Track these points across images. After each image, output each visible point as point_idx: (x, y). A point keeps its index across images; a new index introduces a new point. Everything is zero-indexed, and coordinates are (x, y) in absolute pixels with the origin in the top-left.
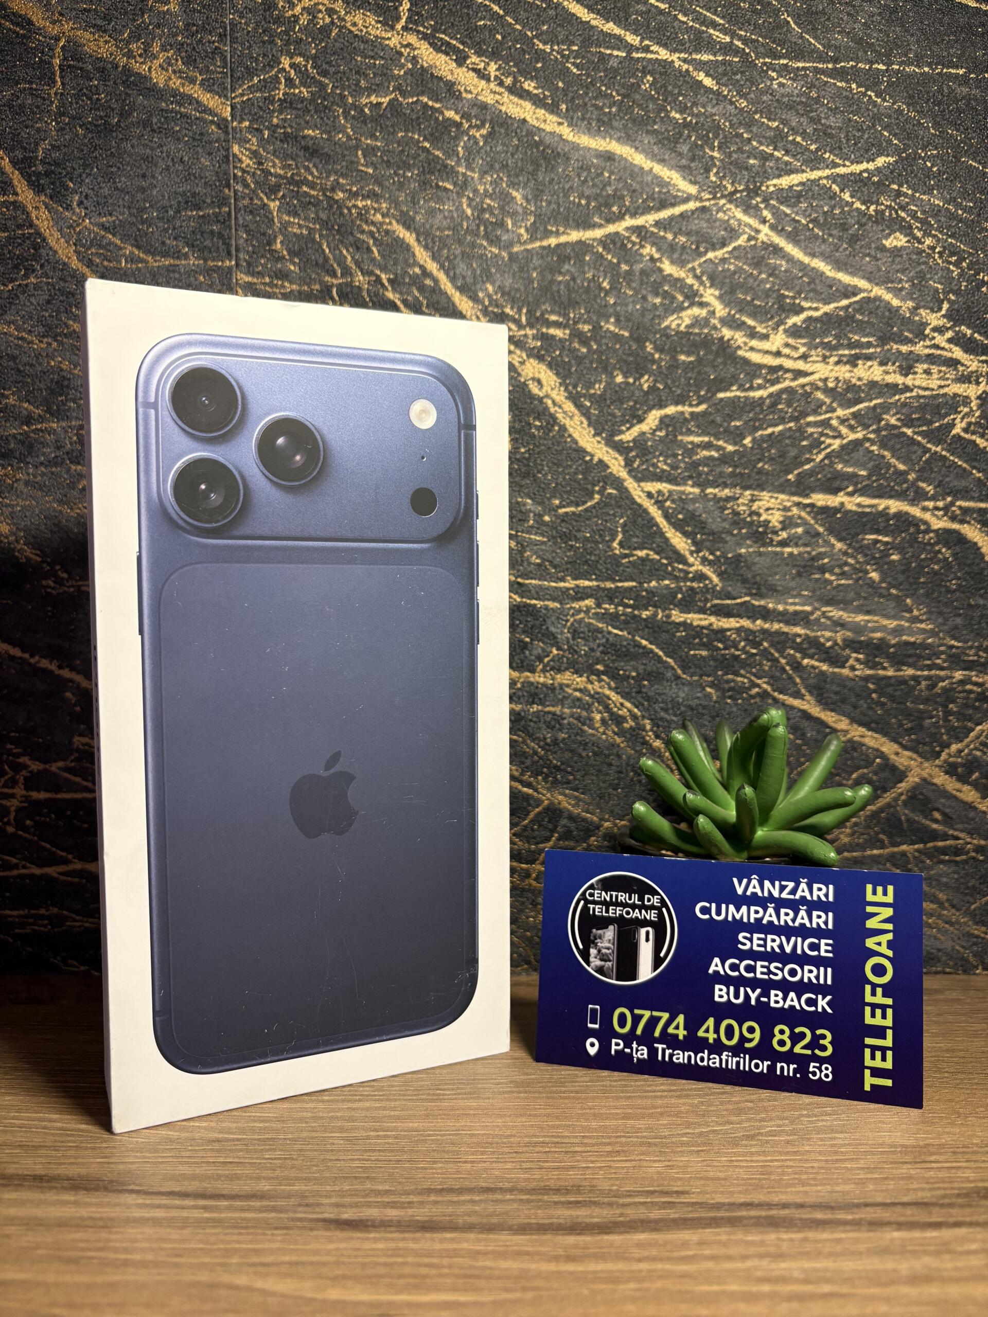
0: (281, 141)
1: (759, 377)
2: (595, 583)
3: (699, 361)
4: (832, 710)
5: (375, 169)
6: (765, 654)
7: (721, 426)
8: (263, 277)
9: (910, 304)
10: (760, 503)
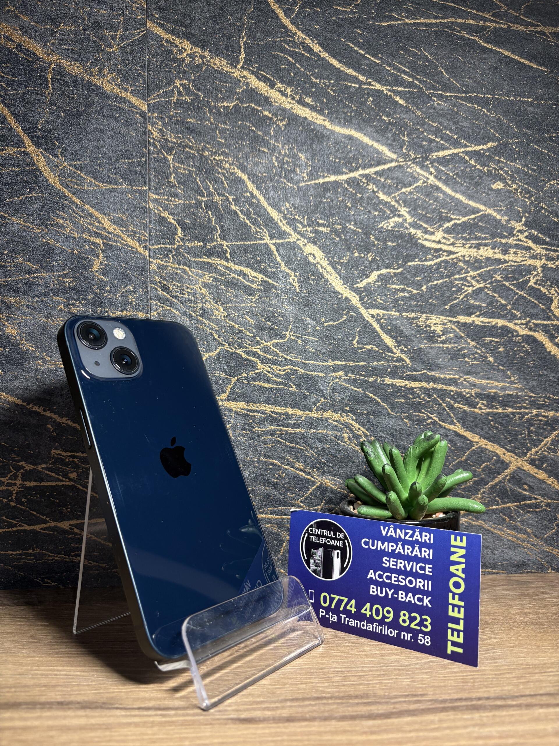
0: (175, 124)
1: (430, 254)
2: (344, 363)
3: (398, 245)
4: (470, 431)
5: (226, 140)
6: (435, 401)
7: (410, 280)
8: (164, 196)
9: (506, 218)
10: (431, 321)
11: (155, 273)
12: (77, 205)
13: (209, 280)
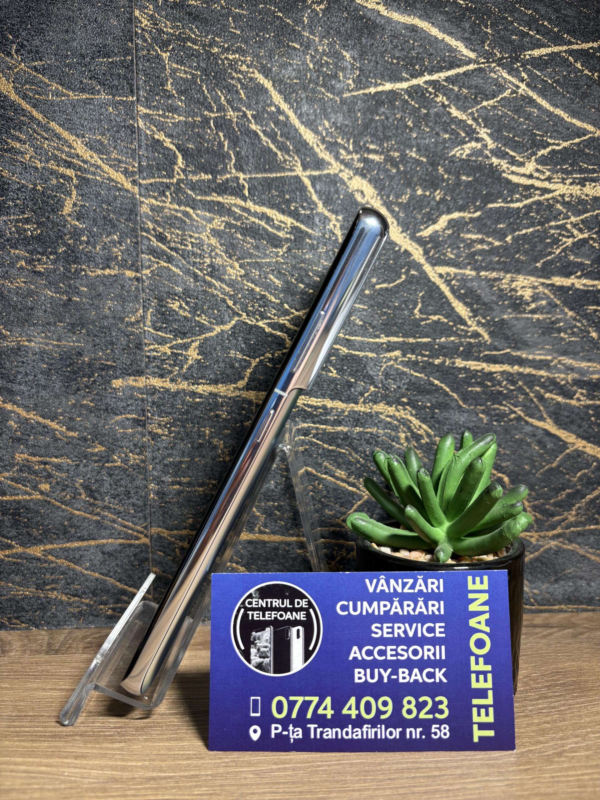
0: (171, 8)
1: (517, 192)
2: (401, 339)
3: (476, 180)
4: (564, 429)
5: (242, 31)
6: (520, 389)
7: (490, 228)
8: (158, 110)
10: (517, 283)
11: (147, 217)
12: (39, 122)
13: (220, 226)
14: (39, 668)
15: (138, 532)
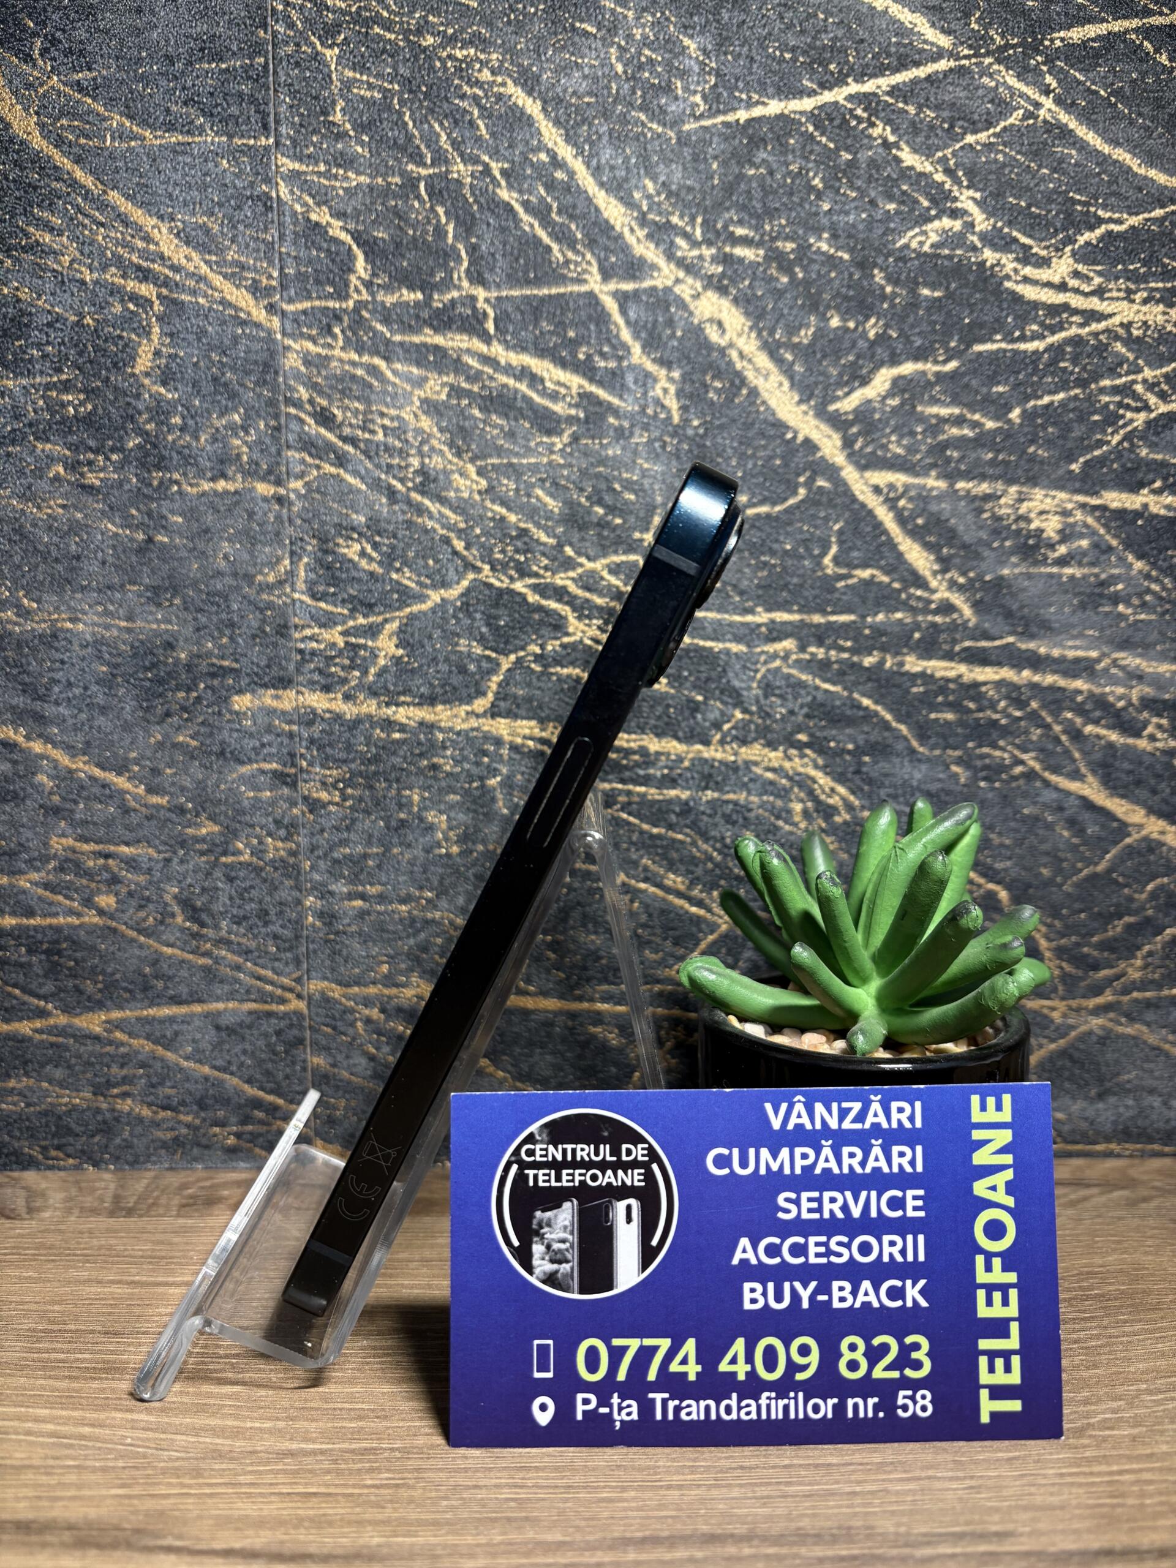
1: (1035, 320)
2: (796, 617)
3: (949, 295)
4: (1123, 796)
6: (1034, 716)
7: (977, 392)
8: (316, 164)
10: (1031, 504)
11: (298, 376)
12: (87, 192)
13: (438, 393)
14: (95, 1242)
15: (284, 988)
